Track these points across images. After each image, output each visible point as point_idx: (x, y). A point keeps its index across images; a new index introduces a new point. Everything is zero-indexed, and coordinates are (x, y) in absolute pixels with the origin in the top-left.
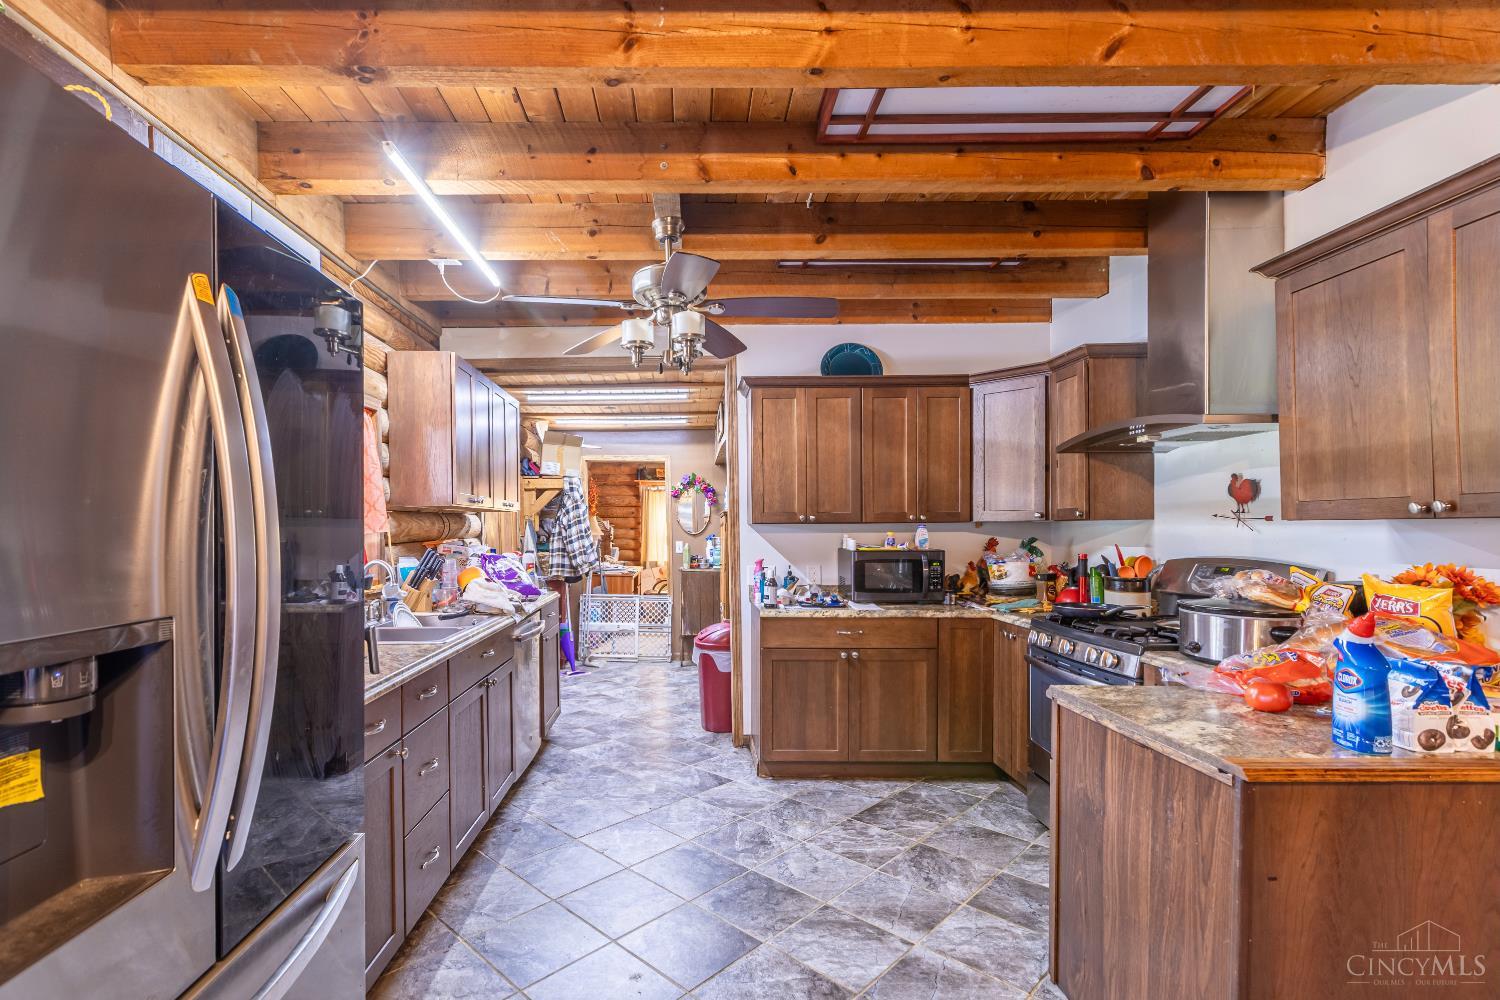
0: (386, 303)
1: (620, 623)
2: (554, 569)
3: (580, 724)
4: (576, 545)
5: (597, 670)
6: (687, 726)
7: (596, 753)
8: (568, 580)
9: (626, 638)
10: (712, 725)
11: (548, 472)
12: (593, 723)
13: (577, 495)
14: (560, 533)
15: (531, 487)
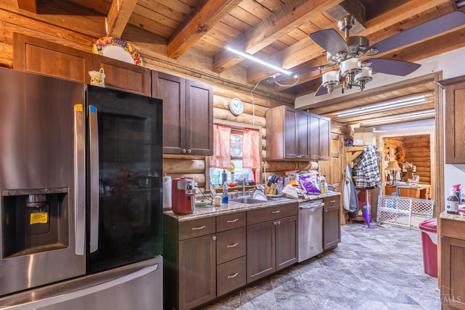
0: (268, 95)
1: (400, 210)
2: (359, 183)
3: (354, 249)
4: (369, 174)
5: (383, 228)
6: (414, 267)
7: (350, 263)
8: (367, 188)
9: (403, 218)
10: (429, 271)
11: (357, 144)
12: (360, 251)
13: (370, 153)
14: (362, 169)
15: (349, 150)
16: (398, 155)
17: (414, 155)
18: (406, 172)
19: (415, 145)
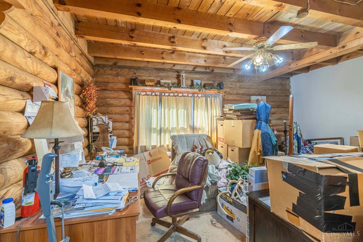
16: (84, 96)
17: (109, 103)
18: (98, 133)
19: (110, 85)
